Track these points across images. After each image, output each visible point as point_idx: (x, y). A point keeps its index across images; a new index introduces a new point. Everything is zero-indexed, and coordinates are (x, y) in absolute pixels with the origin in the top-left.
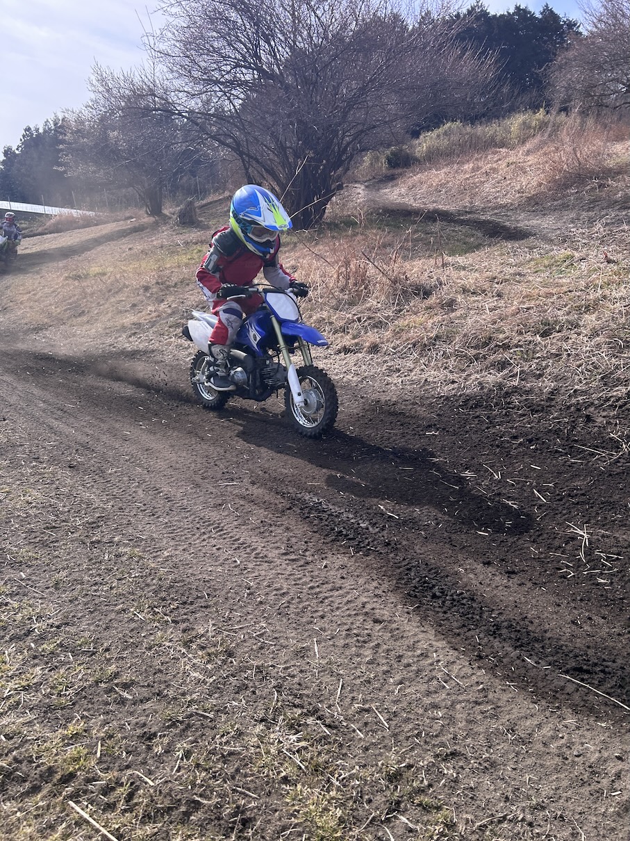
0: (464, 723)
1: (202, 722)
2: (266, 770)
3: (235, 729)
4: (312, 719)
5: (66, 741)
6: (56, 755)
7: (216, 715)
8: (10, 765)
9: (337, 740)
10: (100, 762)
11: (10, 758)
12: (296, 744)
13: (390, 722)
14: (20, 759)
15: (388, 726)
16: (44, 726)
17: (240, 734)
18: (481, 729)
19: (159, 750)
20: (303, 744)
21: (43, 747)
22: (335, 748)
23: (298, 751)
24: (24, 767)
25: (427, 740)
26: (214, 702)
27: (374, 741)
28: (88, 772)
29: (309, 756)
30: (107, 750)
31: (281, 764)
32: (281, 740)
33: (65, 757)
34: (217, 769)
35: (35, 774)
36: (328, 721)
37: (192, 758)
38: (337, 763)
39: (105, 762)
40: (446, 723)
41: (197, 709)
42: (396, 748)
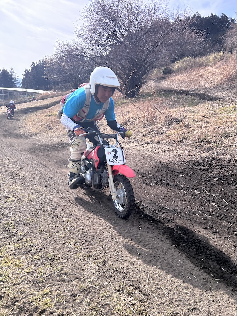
0: (199, 296)
1: (94, 290)
2: (119, 312)
3: (107, 294)
4: (137, 291)
5: (43, 296)
6: (39, 301)
7: (100, 288)
8: (22, 304)
9: (147, 301)
10: (55, 305)
11: (22, 302)
12: (131, 302)
13: (169, 294)
14: (26, 302)
15: (168, 296)
16: (35, 289)
17: (109, 296)
18: (206, 298)
19: (78, 301)
20: (134, 302)
21: (34, 298)
22: (147, 304)
23: (132, 305)
24: (27, 306)
25: (184, 303)
26: (99, 282)
27: (162, 302)
28: (51, 309)
29: (136, 307)
30: (58, 300)
31: (126, 310)
32: (125, 300)
33: (42, 302)
34: (100, 311)
35: (31, 309)
36: (144, 293)
37: (91, 305)
38: (148, 310)
39: (57, 305)
40: (191, 295)
41: (92, 285)
42: (171, 305)
